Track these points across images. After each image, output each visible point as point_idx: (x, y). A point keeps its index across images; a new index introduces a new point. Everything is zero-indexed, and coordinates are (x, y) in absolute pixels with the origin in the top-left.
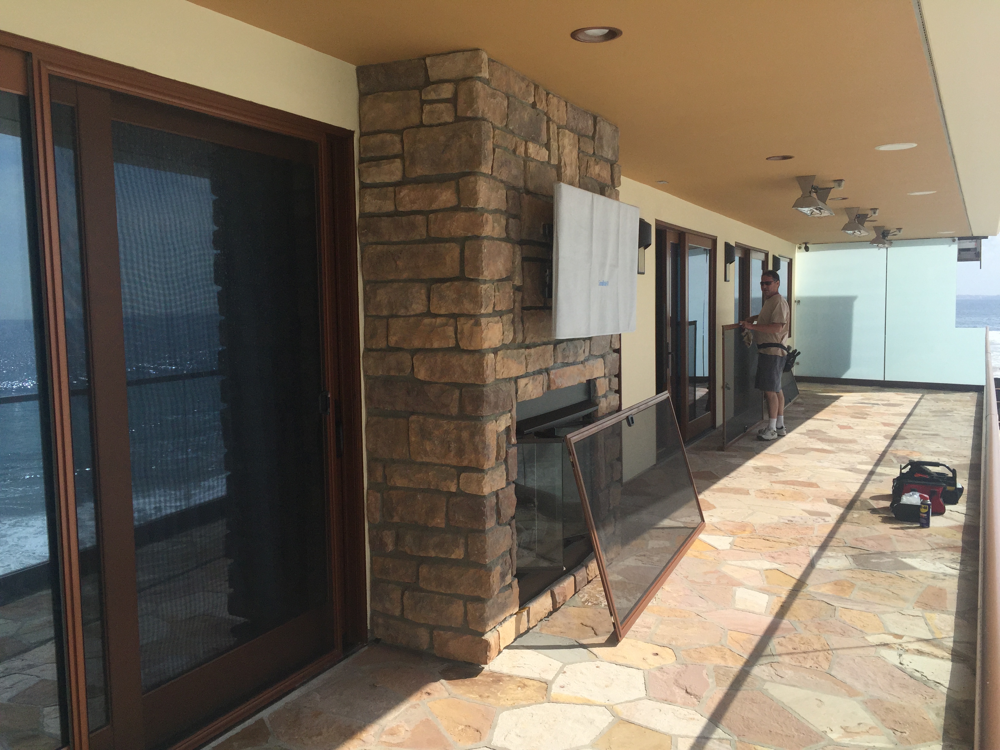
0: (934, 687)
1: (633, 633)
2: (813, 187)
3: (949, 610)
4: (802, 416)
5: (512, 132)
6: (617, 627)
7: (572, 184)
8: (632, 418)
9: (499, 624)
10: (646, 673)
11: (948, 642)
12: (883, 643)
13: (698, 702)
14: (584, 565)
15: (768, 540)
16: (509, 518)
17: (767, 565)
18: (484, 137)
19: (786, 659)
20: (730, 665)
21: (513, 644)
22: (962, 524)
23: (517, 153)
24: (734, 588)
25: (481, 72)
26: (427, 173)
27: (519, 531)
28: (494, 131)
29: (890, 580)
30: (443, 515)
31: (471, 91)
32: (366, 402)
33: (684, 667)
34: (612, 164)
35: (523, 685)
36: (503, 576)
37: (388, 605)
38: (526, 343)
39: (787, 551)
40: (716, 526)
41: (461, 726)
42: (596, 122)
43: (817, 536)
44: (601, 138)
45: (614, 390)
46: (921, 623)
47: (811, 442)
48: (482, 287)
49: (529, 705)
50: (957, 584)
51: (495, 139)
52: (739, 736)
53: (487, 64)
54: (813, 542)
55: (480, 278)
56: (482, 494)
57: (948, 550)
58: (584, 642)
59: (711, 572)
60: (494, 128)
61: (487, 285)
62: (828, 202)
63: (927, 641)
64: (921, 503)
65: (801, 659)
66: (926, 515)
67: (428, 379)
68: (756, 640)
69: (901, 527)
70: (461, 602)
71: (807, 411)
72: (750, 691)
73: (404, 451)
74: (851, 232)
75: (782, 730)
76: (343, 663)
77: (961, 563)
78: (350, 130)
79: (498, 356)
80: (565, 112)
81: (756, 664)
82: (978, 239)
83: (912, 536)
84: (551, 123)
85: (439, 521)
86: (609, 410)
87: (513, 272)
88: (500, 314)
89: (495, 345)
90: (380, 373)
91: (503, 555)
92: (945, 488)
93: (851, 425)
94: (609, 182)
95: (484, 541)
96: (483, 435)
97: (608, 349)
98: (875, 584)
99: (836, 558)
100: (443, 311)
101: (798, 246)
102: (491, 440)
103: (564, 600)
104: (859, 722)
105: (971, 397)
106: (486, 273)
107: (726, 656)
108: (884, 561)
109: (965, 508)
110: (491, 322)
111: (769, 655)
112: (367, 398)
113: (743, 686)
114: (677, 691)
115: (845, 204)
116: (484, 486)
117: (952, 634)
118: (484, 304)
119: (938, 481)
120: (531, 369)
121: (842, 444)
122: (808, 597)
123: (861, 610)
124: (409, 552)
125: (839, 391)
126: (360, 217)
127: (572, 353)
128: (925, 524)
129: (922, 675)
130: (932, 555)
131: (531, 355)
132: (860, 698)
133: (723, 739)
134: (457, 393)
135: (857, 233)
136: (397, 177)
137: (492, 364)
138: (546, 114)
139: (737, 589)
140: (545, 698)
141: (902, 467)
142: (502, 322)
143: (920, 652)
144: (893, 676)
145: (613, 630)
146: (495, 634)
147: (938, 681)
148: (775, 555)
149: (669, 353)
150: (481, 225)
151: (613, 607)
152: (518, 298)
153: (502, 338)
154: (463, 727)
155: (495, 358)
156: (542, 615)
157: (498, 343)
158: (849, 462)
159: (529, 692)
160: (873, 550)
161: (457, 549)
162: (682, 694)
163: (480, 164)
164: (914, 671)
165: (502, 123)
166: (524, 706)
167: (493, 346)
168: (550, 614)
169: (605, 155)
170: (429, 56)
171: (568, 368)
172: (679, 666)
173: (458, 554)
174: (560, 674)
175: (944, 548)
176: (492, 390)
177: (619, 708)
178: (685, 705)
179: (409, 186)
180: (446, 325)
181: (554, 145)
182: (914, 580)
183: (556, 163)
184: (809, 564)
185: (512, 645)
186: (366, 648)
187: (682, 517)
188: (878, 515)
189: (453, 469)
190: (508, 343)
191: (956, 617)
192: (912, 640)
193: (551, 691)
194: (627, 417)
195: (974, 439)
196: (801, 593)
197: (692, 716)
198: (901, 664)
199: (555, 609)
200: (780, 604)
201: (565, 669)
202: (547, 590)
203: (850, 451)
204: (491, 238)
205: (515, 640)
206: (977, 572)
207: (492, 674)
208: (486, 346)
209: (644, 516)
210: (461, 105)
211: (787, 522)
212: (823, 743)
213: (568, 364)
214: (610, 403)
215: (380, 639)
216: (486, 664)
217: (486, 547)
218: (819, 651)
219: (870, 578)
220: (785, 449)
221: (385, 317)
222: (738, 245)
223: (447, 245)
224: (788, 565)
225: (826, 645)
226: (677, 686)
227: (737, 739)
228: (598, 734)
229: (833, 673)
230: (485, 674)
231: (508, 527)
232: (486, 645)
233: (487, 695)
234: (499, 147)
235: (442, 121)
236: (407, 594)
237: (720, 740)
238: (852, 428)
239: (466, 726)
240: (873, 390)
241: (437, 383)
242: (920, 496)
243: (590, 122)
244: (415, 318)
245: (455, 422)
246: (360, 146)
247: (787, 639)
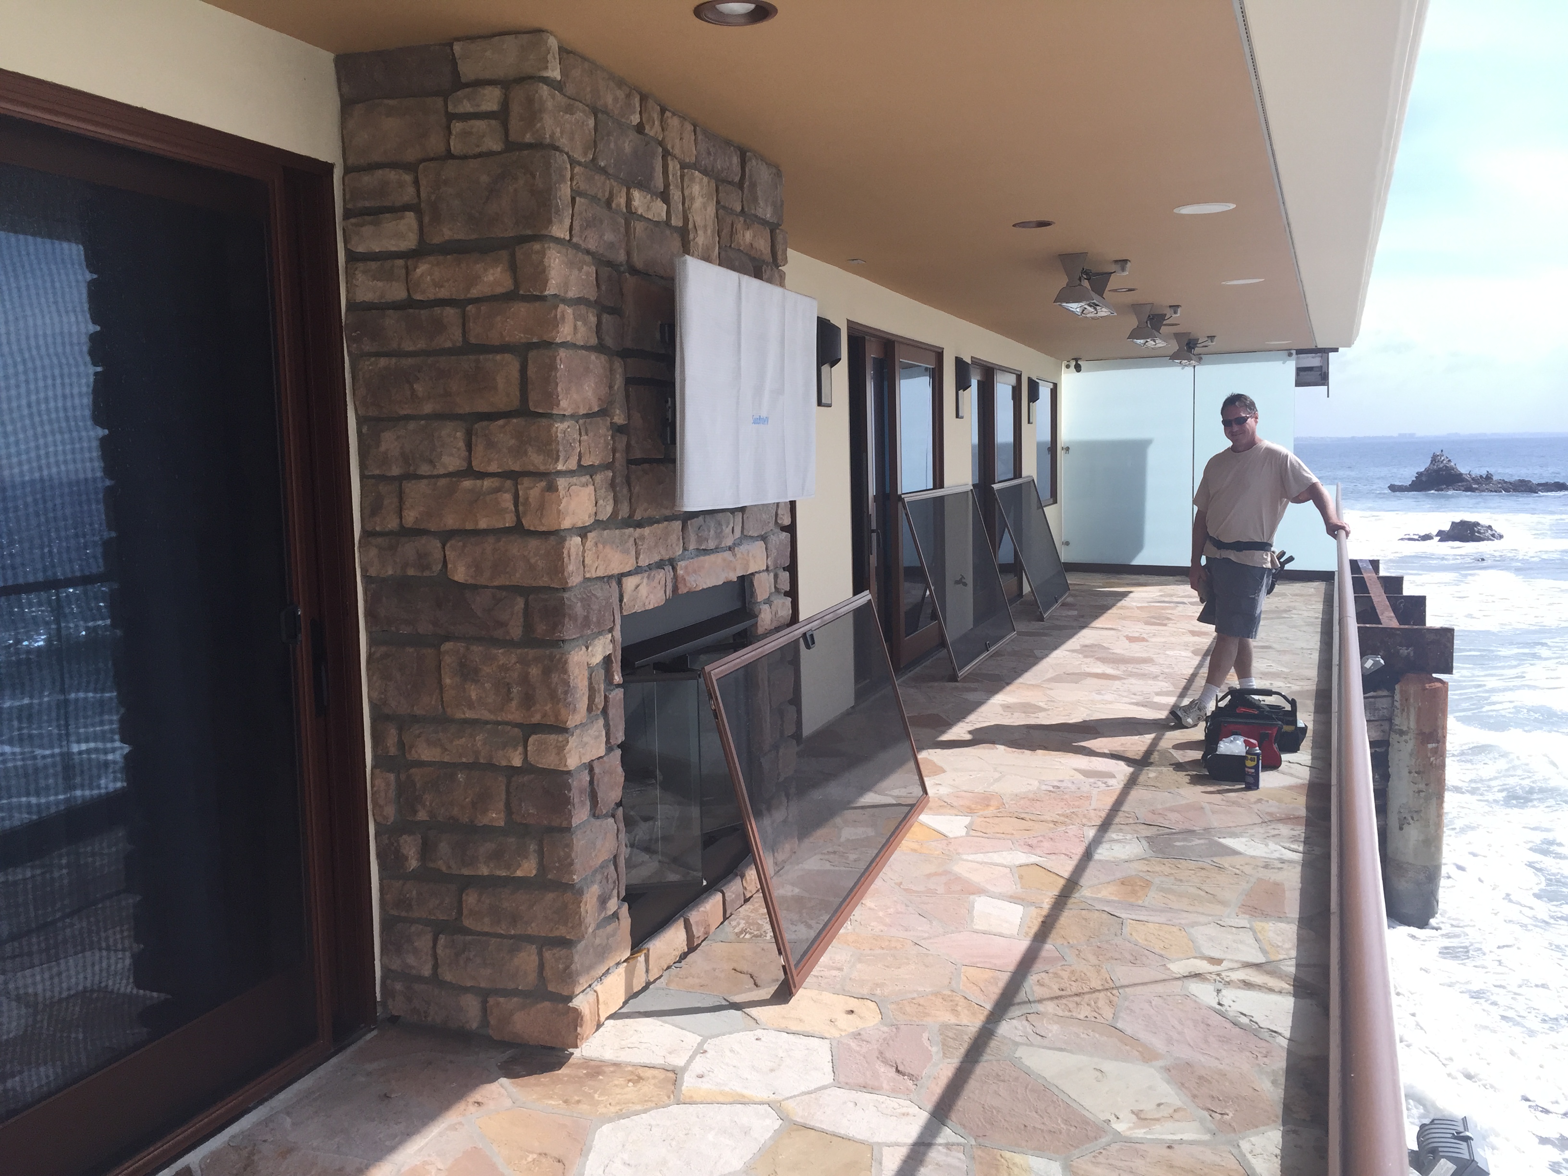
0: (1268, 1038)
1: (815, 979)
2: (1084, 272)
3: (1288, 915)
4: (1075, 624)
5: (603, 171)
6: (788, 973)
7: (707, 259)
8: (812, 636)
9: (597, 979)
10: (835, 1044)
11: (1288, 966)
12: (1193, 973)
13: (915, 1087)
14: (739, 873)
15: (1022, 819)
16: (613, 805)
17: (1021, 858)
18: (554, 178)
19: (1050, 1007)
20: (965, 1022)
21: (623, 1010)
22: (1306, 782)
23: (614, 205)
24: (972, 897)
25: (547, 68)
26: (460, 236)
27: (629, 823)
28: (572, 169)
29: (1203, 873)
30: (501, 805)
31: (530, 101)
32: (366, 622)
33: (894, 1030)
34: (773, 229)
35: (636, 1078)
36: (603, 901)
37: (411, 960)
38: (635, 518)
39: (1051, 835)
40: (945, 800)
41: (531, 1156)
42: (745, 161)
43: (1095, 810)
44: (753, 185)
45: (783, 591)
46: (1248, 937)
47: (1086, 664)
48: (557, 428)
49: (645, 1111)
50: (1300, 875)
51: (574, 183)
52: (976, 1137)
53: (557, 56)
54: (1090, 819)
55: (555, 412)
56: (565, 769)
57: (1286, 824)
58: (738, 999)
59: (936, 874)
60: (573, 162)
61: (565, 425)
62: (1106, 294)
63: (1257, 966)
64: (1247, 753)
65: (1072, 1005)
66: (1253, 771)
67: (471, 581)
68: (1004, 978)
69: (1218, 791)
70: (533, 948)
71: (1083, 616)
72: (995, 1062)
73: (433, 703)
74: (1142, 341)
75: (1043, 1123)
76: (334, 1060)
77: (1305, 843)
78: (326, 162)
79: (589, 540)
80: (693, 142)
81: (1004, 1017)
82: (1324, 352)
83: (1234, 803)
84: (669, 158)
85: (495, 816)
86: (775, 624)
87: (611, 403)
88: (590, 471)
89: (583, 523)
90: (390, 572)
91: (603, 866)
92: (1281, 728)
93: (1145, 636)
94: (768, 257)
95: (569, 845)
96: (565, 671)
97: (772, 525)
98: (1181, 881)
99: (1124, 842)
100: (493, 468)
101: (1065, 363)
102: (579, 679)
103: (707, 933)
104: (1159, 1102)
105: (1316, 589)
106: (564, 403)
107: (959, 1008)
108: (1194, 843)
109: (1310, 757)
110: (576, 485)
111: (1024, 1003)
112: (368, 614)
113: (984, 1055)
114: (882, 1070)
115: (1130, 298)
116: (567, 756)
117: (1294, 953)
118: (562, 455)
119: (1269, 718)
120: (644, 561)
121: (1132, 666)
122: (1083, 906)
123: (1160, 922)
124: (444, 869)
125: (1128, 585)
126: (347, 311)
127: (712, 532)
128: (1253, 784)
129: (1251, 1020)
130: (1262, 830)
131: (644, 538)
132: (1161, 1063)
133: (953, 1145)
134: (520, 603)
135: (1151, 343)
136: (409, 242)
137: (577, 554)
138: (661, 143)
139: (977, 898)
140: (672, 1096)
141: (1219, 698)
142: (594, 485)
143: (1247, 985)
144: (1208, 1025)
145: (783, 977)
146: (591, 997)
147: (1274, 1030)
148: (1033, 842)
149: (873, 531)
150: (555, 324)
151: (782, 938)
152: (622, 444)
153: (594, 511)
154: (535, 1156)
155: (583, 544)
156: (670, 960)
157: (587, 518)
158: (1142, 692)
159: (647, 1088)
160: (1177, 828)
161: (524, 861)
162: (890, 1075)
163: (550, 222)
164: (1239, 1015)
165: (585, 154)
166: (637, 1113)
167: (580, 525)
168: (684, 956)
169: (760, 213)
170: (458, 39)
171: (707, 557)
172: (885, 1029)
173: (528, 868)
174: (697, 1054)
175: (1280, 820)
176: (579, 596)
177: (790, 1105)
178: (895, 1092)
179: (431, 258)
180: (498, 490)
181: (676, 195)
182: (1237, 872)
183: (680, 224)
184: (1084, 853)
185: (620, 1011)
186: (375, 1033)
187: (893, 789)
188: (1185, 773)
189: (516, 730)
190: (605, 519)
191: (1300, 927)
192: (1235, 965)
193: (682, 1085)
194: (805, 634)
195: (1321, 651)
196: (1072, 900)
197: (904, 1110)
198: (1219, 1004)
199: (692, 948)
200: (1040, 919)
201: (705, 1047)
202: (679, 918)
203: (1143, 676)
204: (573, 346)
205: (625, 1003)
206: (1328, 857)
207: (587, 1063)
208: (566, 524)
209: (834, 790)
210: (515, 124)
211: (1051, 789)
212: (1104, 1140)
213: (706, 552)
214: (776, 613)
215: (398, 1017)
216: (576, 1047)
217: (573, 855)
218: (1099, 991)
219: (1173, 872)
220: (1049, 675)
221: (394, 478)
222: (976, 362)
223: (499, 357)
224: (1053, 857)
225: (1110, 981)
226: (882, 1062)
227: (973, 1143)
228: (755, 1152)
229: (1119, 1025)
230: (574, 1064)
231: (611, 820)
232: (576, 1017)
233: (577, 1098)
234: (581, 194)
235: (484, 148)
236: (442, 940)
237: (948, 1146)
238: (1147, 641)
239: (540, 1154)
240: (1177, 581)
241: (487, 587)
242: (1245, 741)
243: (735, 160)
244: (448, 479)
245: (519, 651)
246: (344, 190)
247: (1051, 975)
